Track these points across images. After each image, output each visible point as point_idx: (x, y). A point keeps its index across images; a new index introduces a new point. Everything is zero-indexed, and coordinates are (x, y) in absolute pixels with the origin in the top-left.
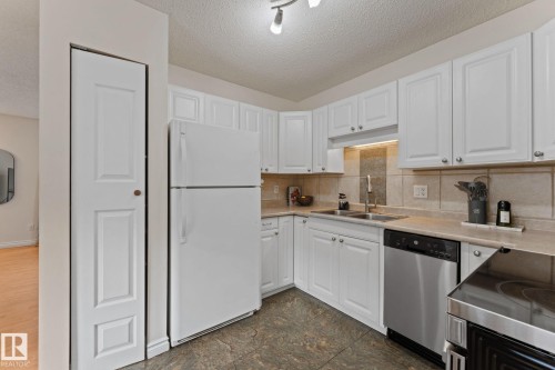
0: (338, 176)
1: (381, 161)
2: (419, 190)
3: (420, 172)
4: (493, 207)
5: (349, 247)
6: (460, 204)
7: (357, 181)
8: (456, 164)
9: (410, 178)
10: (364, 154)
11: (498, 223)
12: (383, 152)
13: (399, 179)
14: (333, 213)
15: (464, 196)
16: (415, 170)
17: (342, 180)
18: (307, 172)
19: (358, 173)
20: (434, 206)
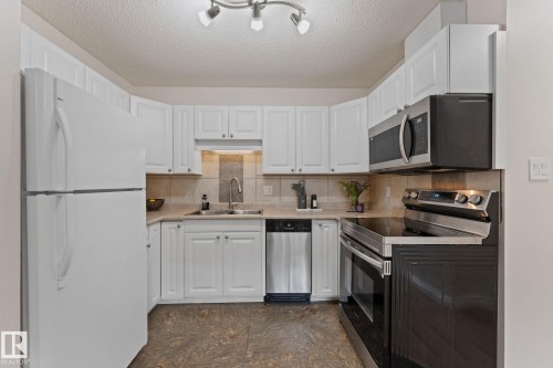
0: (195, 177)
1: (239, 166)
2: (268, 189)
3: (267, 176)
4: (309, 198)
5: (235, 241)
6: (292, 199)
7: (216, 183)
8: (297, 172)
9: (261, 181)
10: (223, 159)
11: (312, 207)
12: (240, 159)
13: (253, 181)
14: (198, 213)
15: (294, 192)
16: (265, 175)
17: (200, 182)
18: (167, 173)
19: (217, 175)
20: (276, 200)
